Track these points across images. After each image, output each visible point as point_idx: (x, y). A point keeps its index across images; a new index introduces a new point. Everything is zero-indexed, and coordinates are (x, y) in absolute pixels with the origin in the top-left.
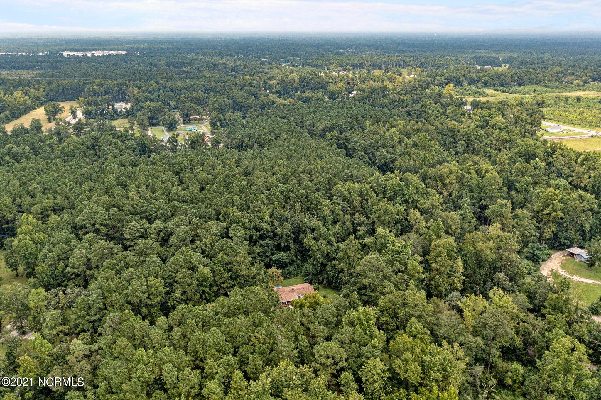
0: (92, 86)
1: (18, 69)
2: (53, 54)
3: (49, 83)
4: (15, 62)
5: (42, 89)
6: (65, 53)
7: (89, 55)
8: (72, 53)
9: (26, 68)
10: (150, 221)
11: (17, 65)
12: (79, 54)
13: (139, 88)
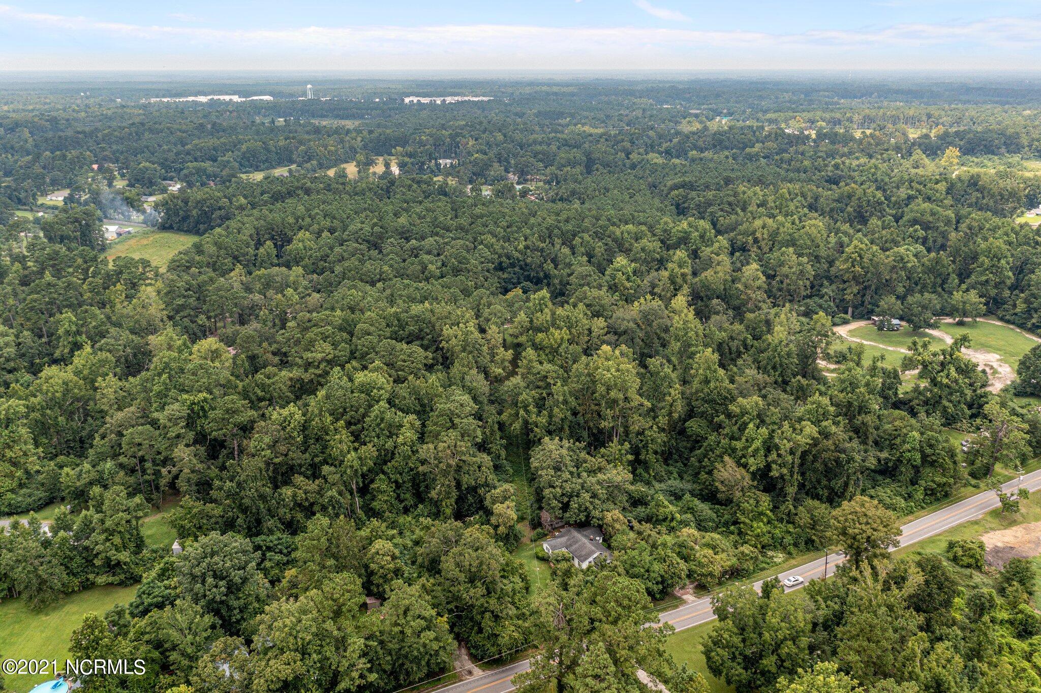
0: (420, 136)
1: (342, 119)
2: (392, 100)
3: (371, 132)
4: (340, 109)
5: (359, 139)
6: (407, 100)
7: (439, 102)
8: (415, 100)
9: (353, 117)
10: (407, 240)
11: (341, 113)
12: (425, 100)
13: (476, 140)
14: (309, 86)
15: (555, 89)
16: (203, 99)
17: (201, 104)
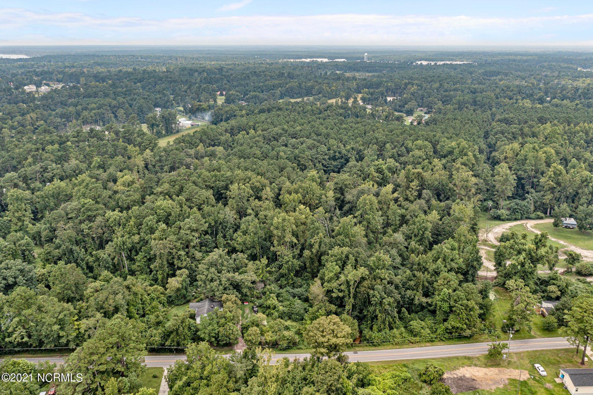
14: (366, 54)
15: (518, 58)
16: (308, 60)
17: (305, 63)
